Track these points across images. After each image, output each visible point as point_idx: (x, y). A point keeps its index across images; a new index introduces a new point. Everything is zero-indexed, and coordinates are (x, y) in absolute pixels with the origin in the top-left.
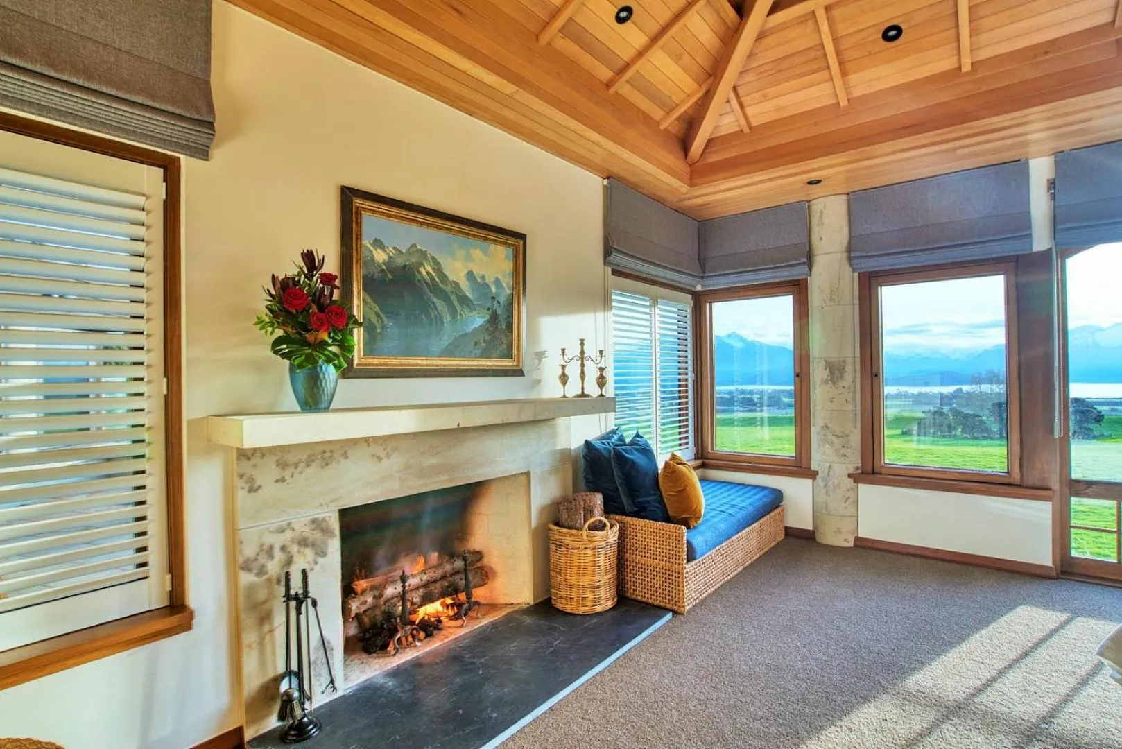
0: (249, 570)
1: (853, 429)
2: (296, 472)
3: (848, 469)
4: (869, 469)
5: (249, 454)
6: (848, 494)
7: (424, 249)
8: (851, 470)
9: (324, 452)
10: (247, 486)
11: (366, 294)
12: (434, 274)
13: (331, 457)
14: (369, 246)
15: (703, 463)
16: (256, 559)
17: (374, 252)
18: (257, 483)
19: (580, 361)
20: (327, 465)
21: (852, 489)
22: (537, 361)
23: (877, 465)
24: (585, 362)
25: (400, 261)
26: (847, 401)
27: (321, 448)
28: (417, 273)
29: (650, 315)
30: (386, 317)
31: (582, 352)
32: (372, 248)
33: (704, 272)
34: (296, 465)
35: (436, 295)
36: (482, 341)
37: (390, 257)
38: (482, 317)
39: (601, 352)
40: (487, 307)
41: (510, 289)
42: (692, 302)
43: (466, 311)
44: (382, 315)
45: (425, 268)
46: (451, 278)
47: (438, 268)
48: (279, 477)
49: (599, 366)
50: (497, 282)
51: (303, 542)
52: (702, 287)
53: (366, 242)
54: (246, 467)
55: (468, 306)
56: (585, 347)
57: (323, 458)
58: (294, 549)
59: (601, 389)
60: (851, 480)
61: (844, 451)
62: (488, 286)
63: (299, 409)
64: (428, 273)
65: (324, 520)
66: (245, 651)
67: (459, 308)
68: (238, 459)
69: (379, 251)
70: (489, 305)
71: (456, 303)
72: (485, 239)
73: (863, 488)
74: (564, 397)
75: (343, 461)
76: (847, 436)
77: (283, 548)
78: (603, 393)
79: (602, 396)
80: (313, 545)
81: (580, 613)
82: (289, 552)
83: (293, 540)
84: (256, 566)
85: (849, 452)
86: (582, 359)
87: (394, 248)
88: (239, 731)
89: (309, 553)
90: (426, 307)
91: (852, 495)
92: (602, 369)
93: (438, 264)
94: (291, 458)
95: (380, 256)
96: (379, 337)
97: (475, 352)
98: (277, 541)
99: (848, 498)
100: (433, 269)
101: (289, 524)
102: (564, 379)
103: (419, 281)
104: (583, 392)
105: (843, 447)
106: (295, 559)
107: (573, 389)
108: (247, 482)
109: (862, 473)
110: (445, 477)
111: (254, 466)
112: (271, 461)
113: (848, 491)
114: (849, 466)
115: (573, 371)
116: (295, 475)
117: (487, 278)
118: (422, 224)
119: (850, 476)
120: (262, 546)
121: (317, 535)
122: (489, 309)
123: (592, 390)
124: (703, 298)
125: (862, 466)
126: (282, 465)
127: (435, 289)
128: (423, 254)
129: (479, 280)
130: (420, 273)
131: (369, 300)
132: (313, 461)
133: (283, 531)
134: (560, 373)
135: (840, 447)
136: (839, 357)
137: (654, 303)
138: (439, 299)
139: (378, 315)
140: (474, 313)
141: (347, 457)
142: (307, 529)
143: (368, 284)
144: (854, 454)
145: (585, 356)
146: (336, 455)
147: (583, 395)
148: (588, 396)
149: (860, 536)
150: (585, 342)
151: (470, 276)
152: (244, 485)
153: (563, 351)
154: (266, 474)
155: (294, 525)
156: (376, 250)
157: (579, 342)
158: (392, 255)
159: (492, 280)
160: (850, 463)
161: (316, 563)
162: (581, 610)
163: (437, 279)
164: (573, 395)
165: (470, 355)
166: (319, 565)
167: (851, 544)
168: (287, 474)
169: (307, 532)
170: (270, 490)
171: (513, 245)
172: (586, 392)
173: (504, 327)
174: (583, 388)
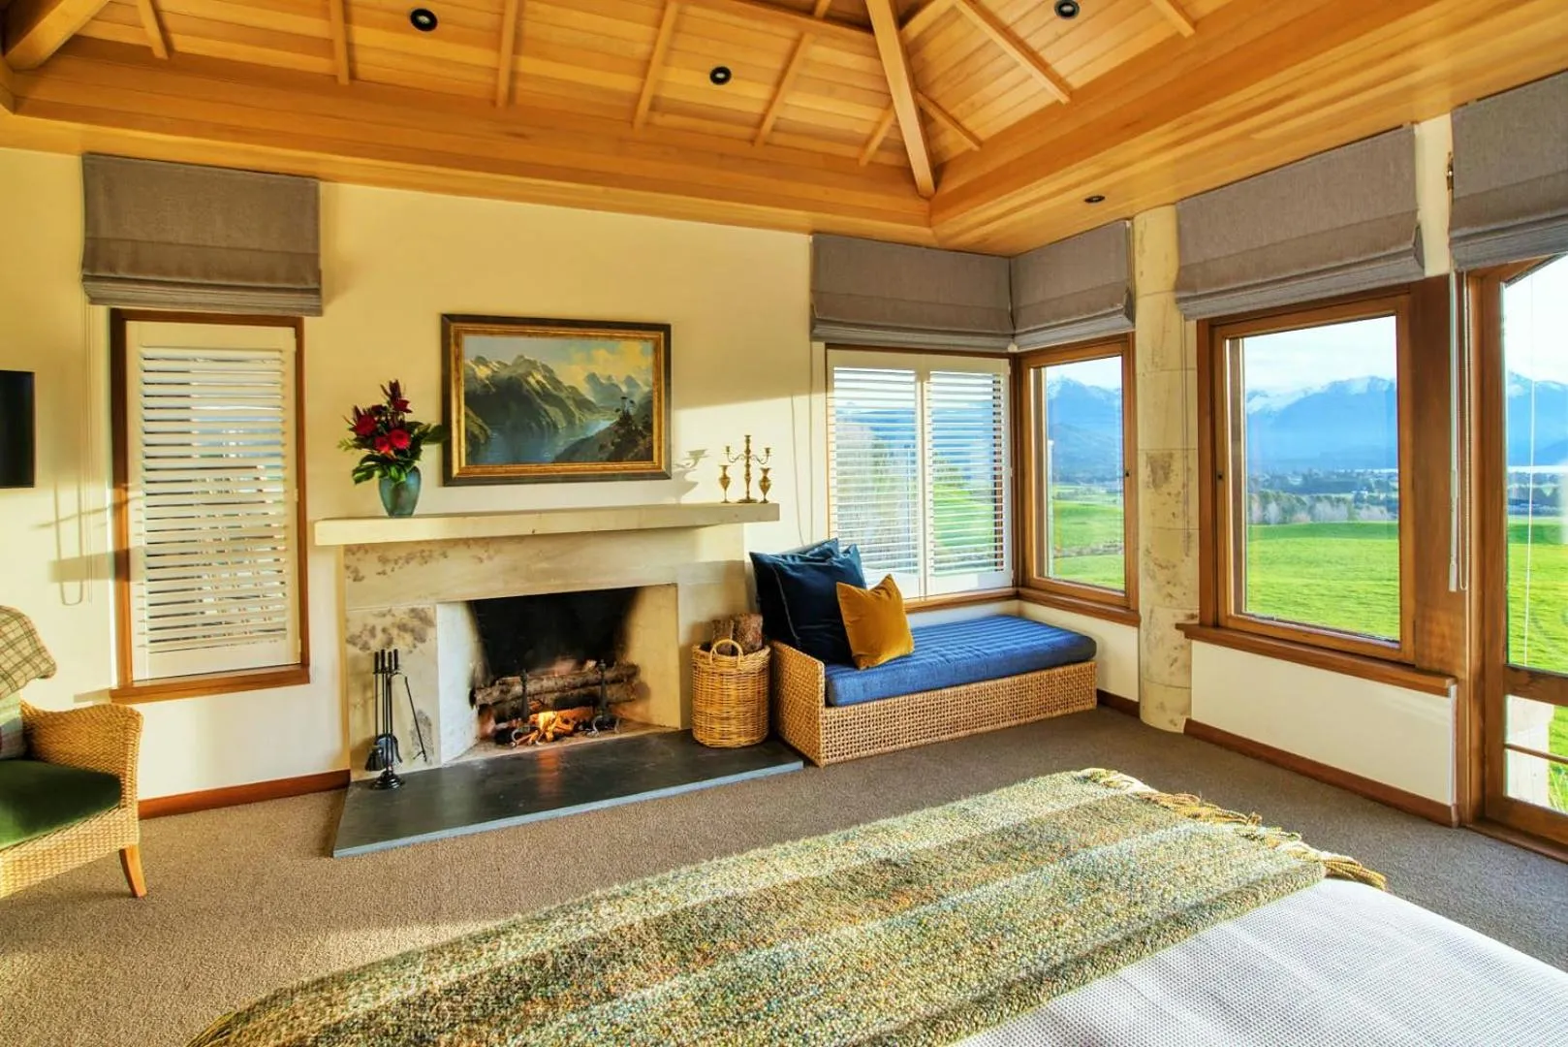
0: (354, 644)
1: (1185, 557)
2: (396, 567)
3: (1175, 616)
4: (1210, 619)
5: (355, 549)
6: (1175, 654)
7: (532, 359)
8: (1181, 619)
9: (423, 551)
10: (352, 576)
11: (468, 409)
12: (544, 382)
13: (430, 556)
14: (470, 364)
15: (1018, 592)
16: (360, 636)
17: (477, 370)
18: (361, 575)
19: (745, 461)
20: (426, 562)
21: (1182, 647)
22: (692, 462)
23: (1221, 615)
24: (751, 462)
25: (505, 374)
26: (1174, 514)
27: (420, 548)
28: (524, 384)
29: (915, 392)
30: (491, 429)
31: (748, 451)
32: (474, 366)
33: (1015, 328)
34: (396, 562)
35: (547, 402)
36: (609, 444)
37: (494, 371)
38: (609, 419)
39: (767, 450)
40: (615, 409)
41: (648, 385)
42: (1009, 368)
43: (588, 415)
44: (486, 427)
45: (534, 378)
46: (566, 383)
47: (549, 373)
48: (380, 570)
49: (765, 467)
50: (630, 381)
51: (403, 628)
52: (1019, 348)
53: (468, 361)
54: (352, 560)
55: (589, 410)
56: (751, 445)
57: (423, 557)
58: (394, 632)
59: (765, 494)
60: (1180, 634)
61: (1170, 589)
62: (617, 386)
63: (386, 514)
64: (538, 382)
65: (423, 610)
66: (351, 709)
67: (577, 413)
68: (345, 554)
69: (481, 367)
70: (619, 405)
71: (573, 408)
72: (611, 337)
73: (1199, 648)
74: (726, 502)
75: (443, 561)
76: (1174, 566)
77: (384, 630)
78: (767, 498)
79: (765, 501)
80: (412, 631)
81: (708, 744)
82: (389, 634)
83: (393, 624)
84: (360, 643)
85: (1177, 591)
86: (748, 458)
87: (499, 362)
88: (347, 773)
89: (408, 638)
90: (535, 414)
91: (1181, 655)
92: (766, 471)
93: (551, 371)
94: (391, 555)
95: (483, 372)
96: (482, 448)
97: (600, 456)
98: (380, 623)
99: (1176, 660)
100: (544, 377)
101: (390, 611)
102: (725, 481)
103: (528, 391)
104: (748, 497)
105: (1169, 583)
106: (395, 641)
107: (736, 493)
108: (352, 572)
109: (1201, 624)
110: (558, 582)
111: (359, 560)
112: (373, 557)
113: (1176, 649)
114: (1178, 611)
115: (736, 473)
116: (396, 570)
117: (613, 377)
118: (530, 335)
119: (1178, 627)
120: (365, 625)
121: (416, 623)
122: (617, 410)
123: (757, 494)
124: (1025, 362)
125: (1200, 613)
126: (383, 560)
127: (546, 396)
128: (532, 364)
129: (603, 381)
130: (528, 383)
131: (471, 413)
132: (412, 559)
133: (384, 615)
134: (721, 475)
135: (1164, 583)
136: (1164, 449)
137: (922, 376)
138: (551, 405)
139: (481, 427)
140: (597, 415)
141: (446, 557)
142: (406, 617)
143: (472, 400)
144: (1185, 594)
145: (751, 455)
146: (436, 554)
147: (748, 500)
148: (754, 501)
149: (1194, 718)
150: (751, 438)
151: (592, 378)
152: (351, 575)
153: (728, 449)
154: (369, 566)
155: (393, 612)
156: (478, 366)
157: (745, 438)
158: (496, 369)
159: (623, 379)
160: (1180, 607)
161: (415, 647)
162: (708, 742)
163: (549, 387)
164: (737, 500)
165: (594, 460)
166: (418, 649)
167: (1180, 729)
168: (388, 569)
169: (406, 619)
170: (372, 579)
171: (652, 339)
172: (752, 497)
173: (640, 428)
174: (748, 493)
